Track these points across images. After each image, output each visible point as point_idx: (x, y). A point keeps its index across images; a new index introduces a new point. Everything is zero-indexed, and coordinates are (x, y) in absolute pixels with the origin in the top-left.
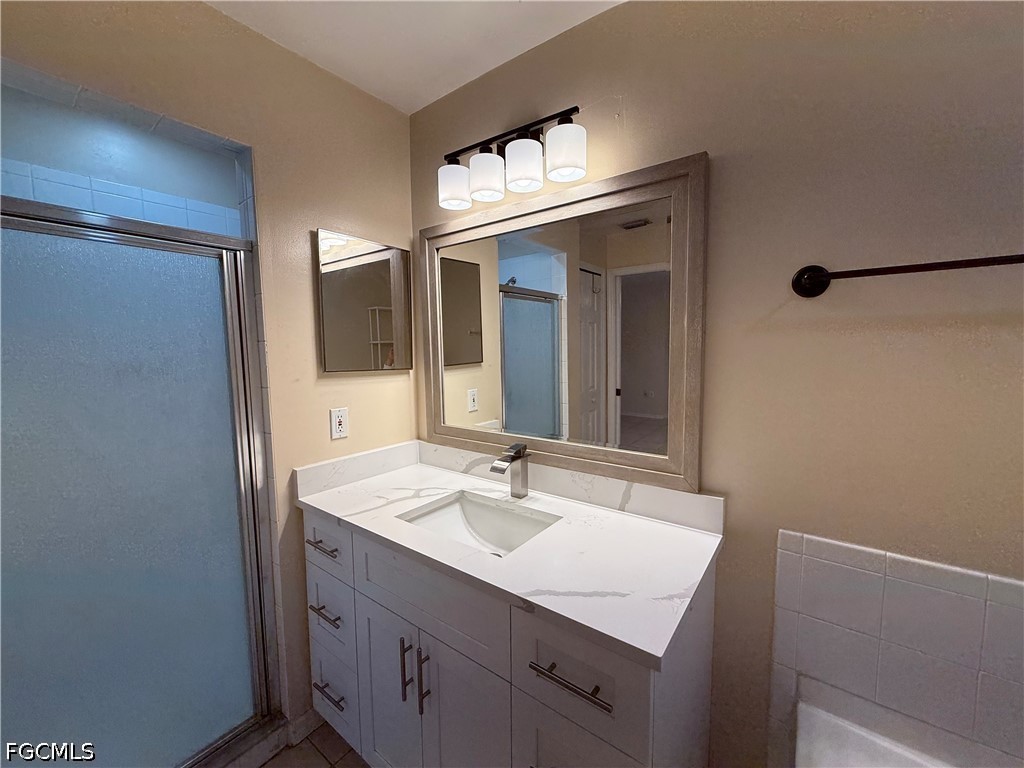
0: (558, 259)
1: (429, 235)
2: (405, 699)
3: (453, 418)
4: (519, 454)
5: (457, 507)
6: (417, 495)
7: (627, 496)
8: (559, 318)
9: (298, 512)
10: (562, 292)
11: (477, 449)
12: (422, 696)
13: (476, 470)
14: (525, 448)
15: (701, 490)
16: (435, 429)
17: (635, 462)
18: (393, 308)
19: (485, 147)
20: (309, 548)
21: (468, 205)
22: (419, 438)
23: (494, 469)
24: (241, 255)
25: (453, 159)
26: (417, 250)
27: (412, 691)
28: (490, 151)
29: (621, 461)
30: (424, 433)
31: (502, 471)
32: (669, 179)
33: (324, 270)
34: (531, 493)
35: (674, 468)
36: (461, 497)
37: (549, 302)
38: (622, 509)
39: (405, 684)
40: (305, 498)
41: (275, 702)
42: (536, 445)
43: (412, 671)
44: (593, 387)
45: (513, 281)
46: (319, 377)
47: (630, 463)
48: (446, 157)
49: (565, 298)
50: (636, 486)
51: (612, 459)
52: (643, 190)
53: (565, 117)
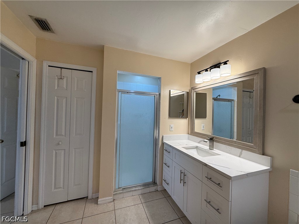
0: (234, 89)
1: (193, 88)
2: (181, 183)
3: (197, 130)
4: (211, 139)
5: (196, 149)
6: (187, 145)
7: (241, 154)
8: (234, 106)
9: (163, 144)
10: (235, 99)
11: (202, 138)
12: (184, 183)
13: (202, 142)
14: (213, 138)
15: (263, 154)
16: (192, 132)
17: (244, 145)
18: (184, 103)
19: (206, 70)
20: (164, 151)
21: (202, 82)
22: (188, 134)
23: (204, 141)
24: (158, 96)
25: (199, 73)
26: (191, 92)
27: (182, 182)
28: (208, 71)
29: (239, 144)
30: (190, 133)
31: (206, 142)
32: (253, 74)
33: (171, 96)
34: (214, 149)
35: (255, 148)
36: (197, 147)
37: (230, 102)
38: (240, 157)
39: (181, 180)
40: (165, 141)
41: (156, 182)
42: (216, 138)
43: (182, 178)
44: (250, 129)
45: (219, 96)
46: (169, 118)
47: (242, 145)
48: (198, 73)
49: (236, 101)
50: (243, 151)
51: (237, 143)
52: (247, 77)
53: (225, 63)
